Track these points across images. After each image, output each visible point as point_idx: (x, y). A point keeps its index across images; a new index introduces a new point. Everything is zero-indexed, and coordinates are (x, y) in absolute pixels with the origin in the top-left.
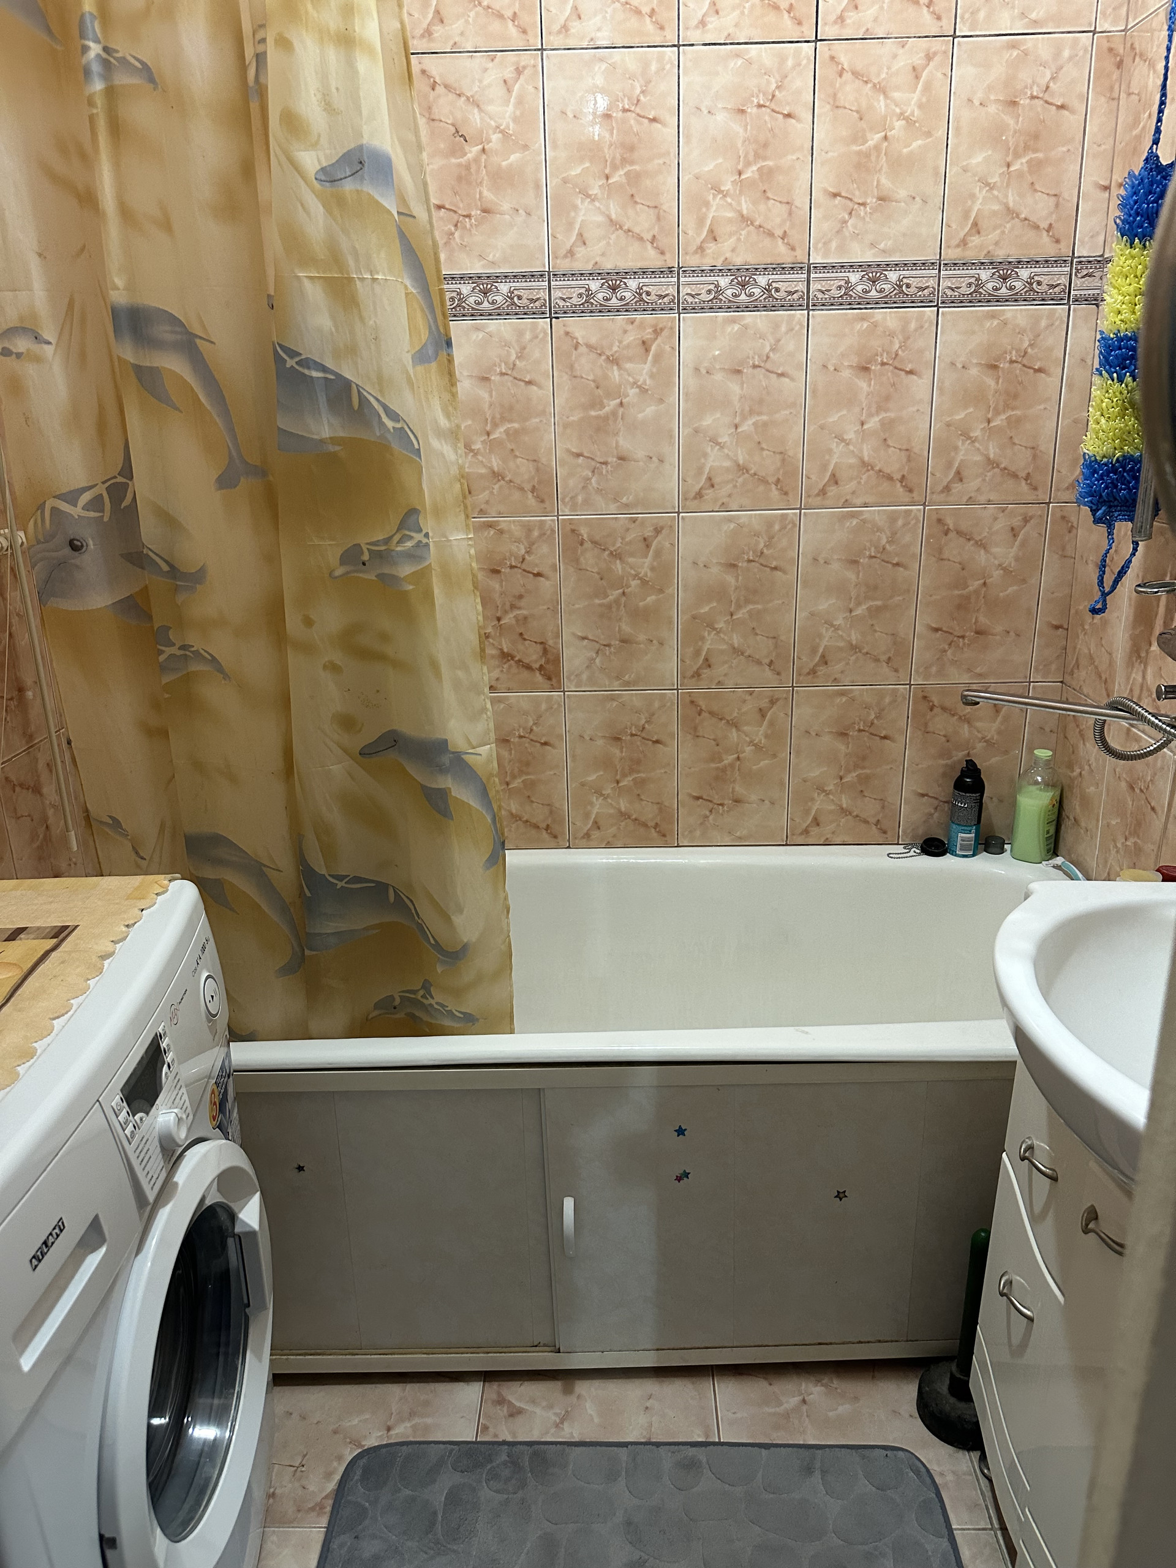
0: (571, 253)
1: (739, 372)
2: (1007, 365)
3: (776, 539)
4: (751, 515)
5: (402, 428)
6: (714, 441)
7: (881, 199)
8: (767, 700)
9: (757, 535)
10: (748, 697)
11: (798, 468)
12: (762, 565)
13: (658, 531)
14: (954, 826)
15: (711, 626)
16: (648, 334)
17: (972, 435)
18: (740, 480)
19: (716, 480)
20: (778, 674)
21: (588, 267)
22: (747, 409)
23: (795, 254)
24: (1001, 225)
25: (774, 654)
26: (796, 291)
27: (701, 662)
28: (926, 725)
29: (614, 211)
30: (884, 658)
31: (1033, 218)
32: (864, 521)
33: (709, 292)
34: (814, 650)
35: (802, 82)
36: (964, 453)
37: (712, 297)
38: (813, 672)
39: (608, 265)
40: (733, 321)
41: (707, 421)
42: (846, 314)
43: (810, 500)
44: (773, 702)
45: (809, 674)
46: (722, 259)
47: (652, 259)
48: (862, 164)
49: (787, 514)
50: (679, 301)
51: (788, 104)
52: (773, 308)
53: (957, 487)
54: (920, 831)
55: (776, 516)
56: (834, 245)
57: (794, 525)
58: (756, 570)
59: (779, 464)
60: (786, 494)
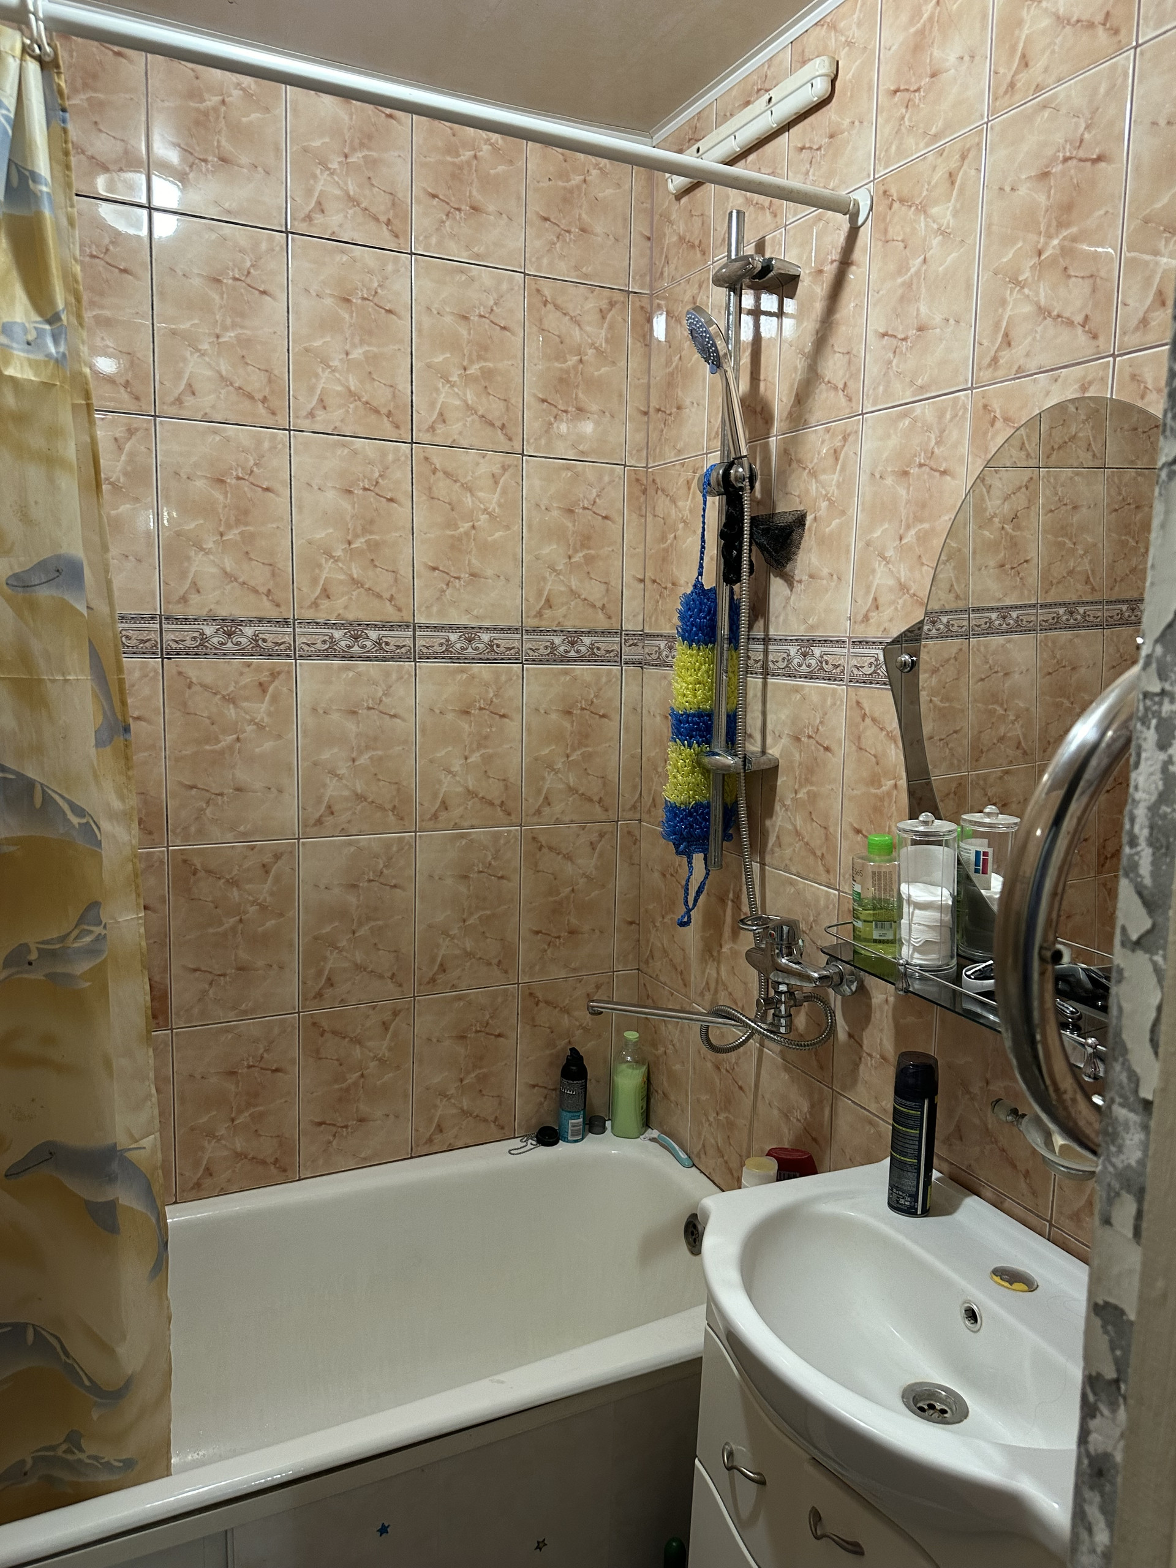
0: (184, 599)
1: (354, 713)
2: (579, 711)
3: (394, 860)
4: (370, 838)
5: (88, 823)
6: (333, 773)
7: (472, 575)
8: (390, 1013)
9: (377, 856)
10: (371, 1012)
11: (412, 796)
12: (382, 884)
13: (277, 857)
14: (564, 1113)
15: (333, 945)
16: (264, 677)
17: (555, 767)
18: (359, 807)
19: (336, 808)
20: (401, 985)
21: (203, 613)
22: (363, 744)
23: (402, 614)
24: (567, 603)
25: (395, 967)
26: (404, 646)
27: (323, 981)
28: (533, 1019)
29: (229, 564)
30: (495, 961)
31: (591, 599)
32: (472, 841)
33: (324, 642)
34: (433, 959)
35: (400, 474)
36: (550, 781)
37: (327, 646)
38: (433, 980)
39: (223, 612)
40: (348, 668)
41: (325, 756)
42: (448, 667)
43: (424, 823)
44: (395, 1014)
45: (429, 983)
46: (336, 614)
47: (268, 610)
48: (456, 546)
49: (404, 837)
50: (295, 649)
51: (390, 490)
52: (385, 659)
53: (546, 810)
54: (534, 1121)
55: (394, 838)
56: (435, 609)
57: (410, 846)
58: (376, 889)
59: (395, 793)
60: (402, 819)
